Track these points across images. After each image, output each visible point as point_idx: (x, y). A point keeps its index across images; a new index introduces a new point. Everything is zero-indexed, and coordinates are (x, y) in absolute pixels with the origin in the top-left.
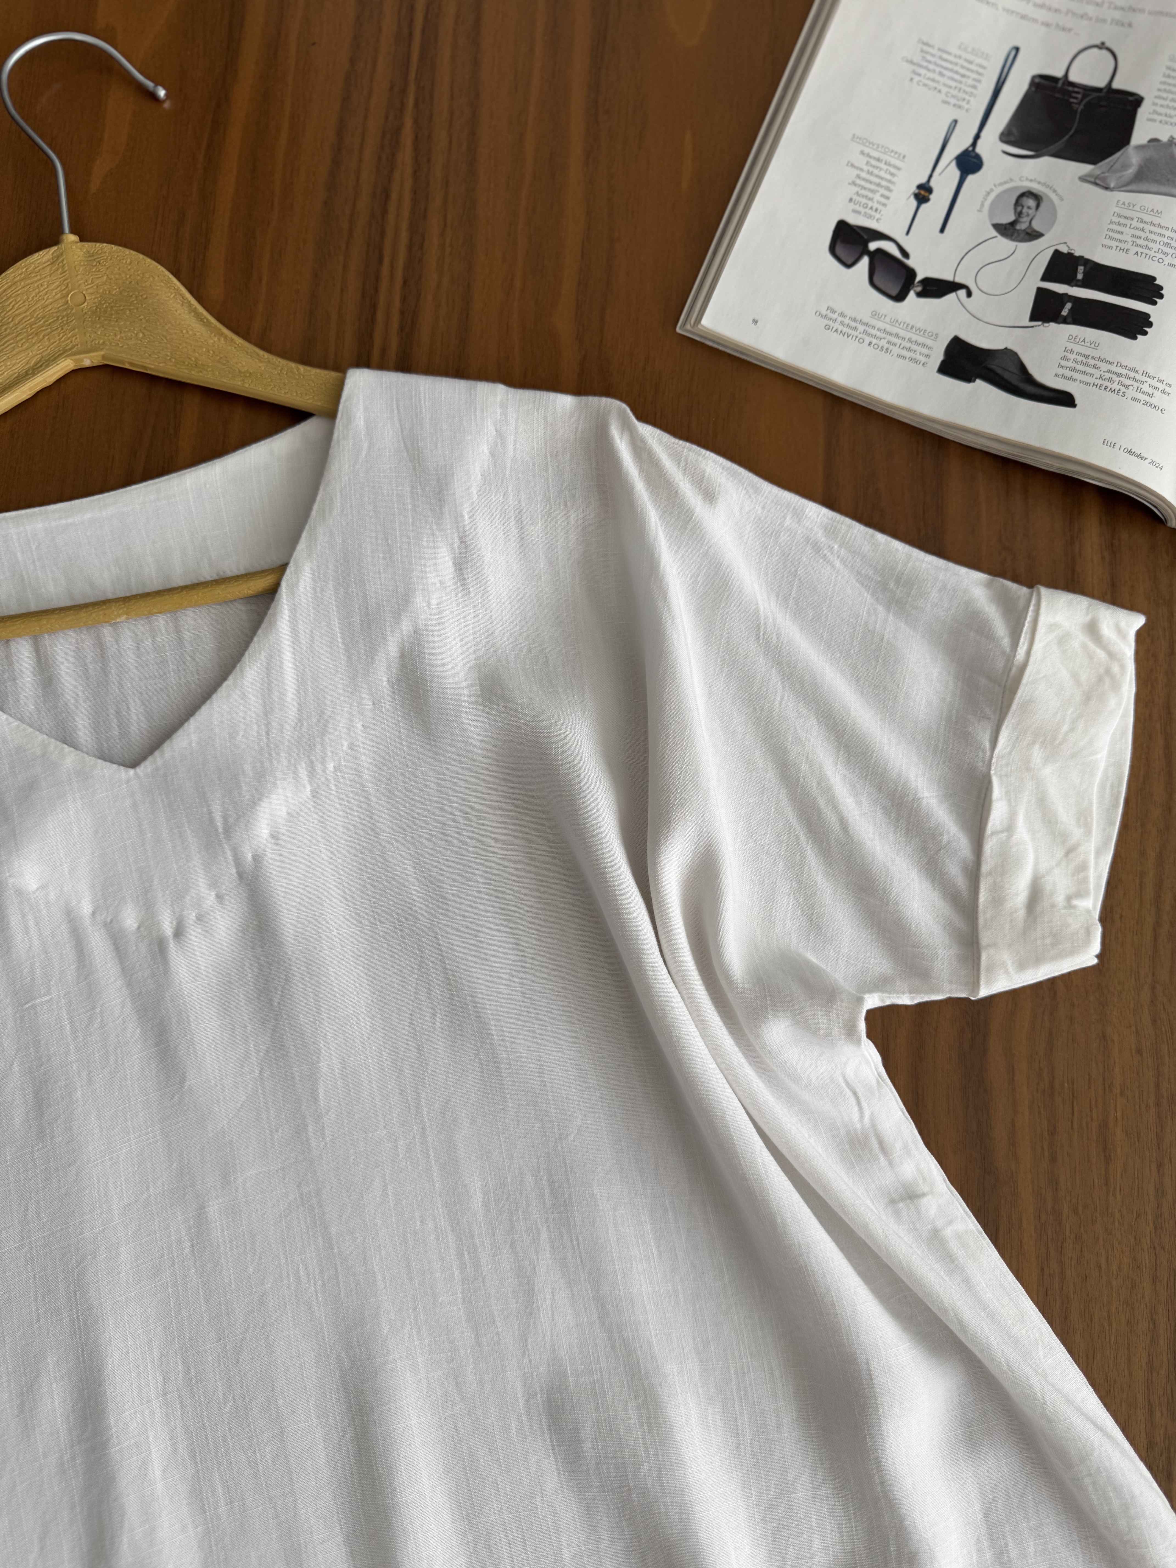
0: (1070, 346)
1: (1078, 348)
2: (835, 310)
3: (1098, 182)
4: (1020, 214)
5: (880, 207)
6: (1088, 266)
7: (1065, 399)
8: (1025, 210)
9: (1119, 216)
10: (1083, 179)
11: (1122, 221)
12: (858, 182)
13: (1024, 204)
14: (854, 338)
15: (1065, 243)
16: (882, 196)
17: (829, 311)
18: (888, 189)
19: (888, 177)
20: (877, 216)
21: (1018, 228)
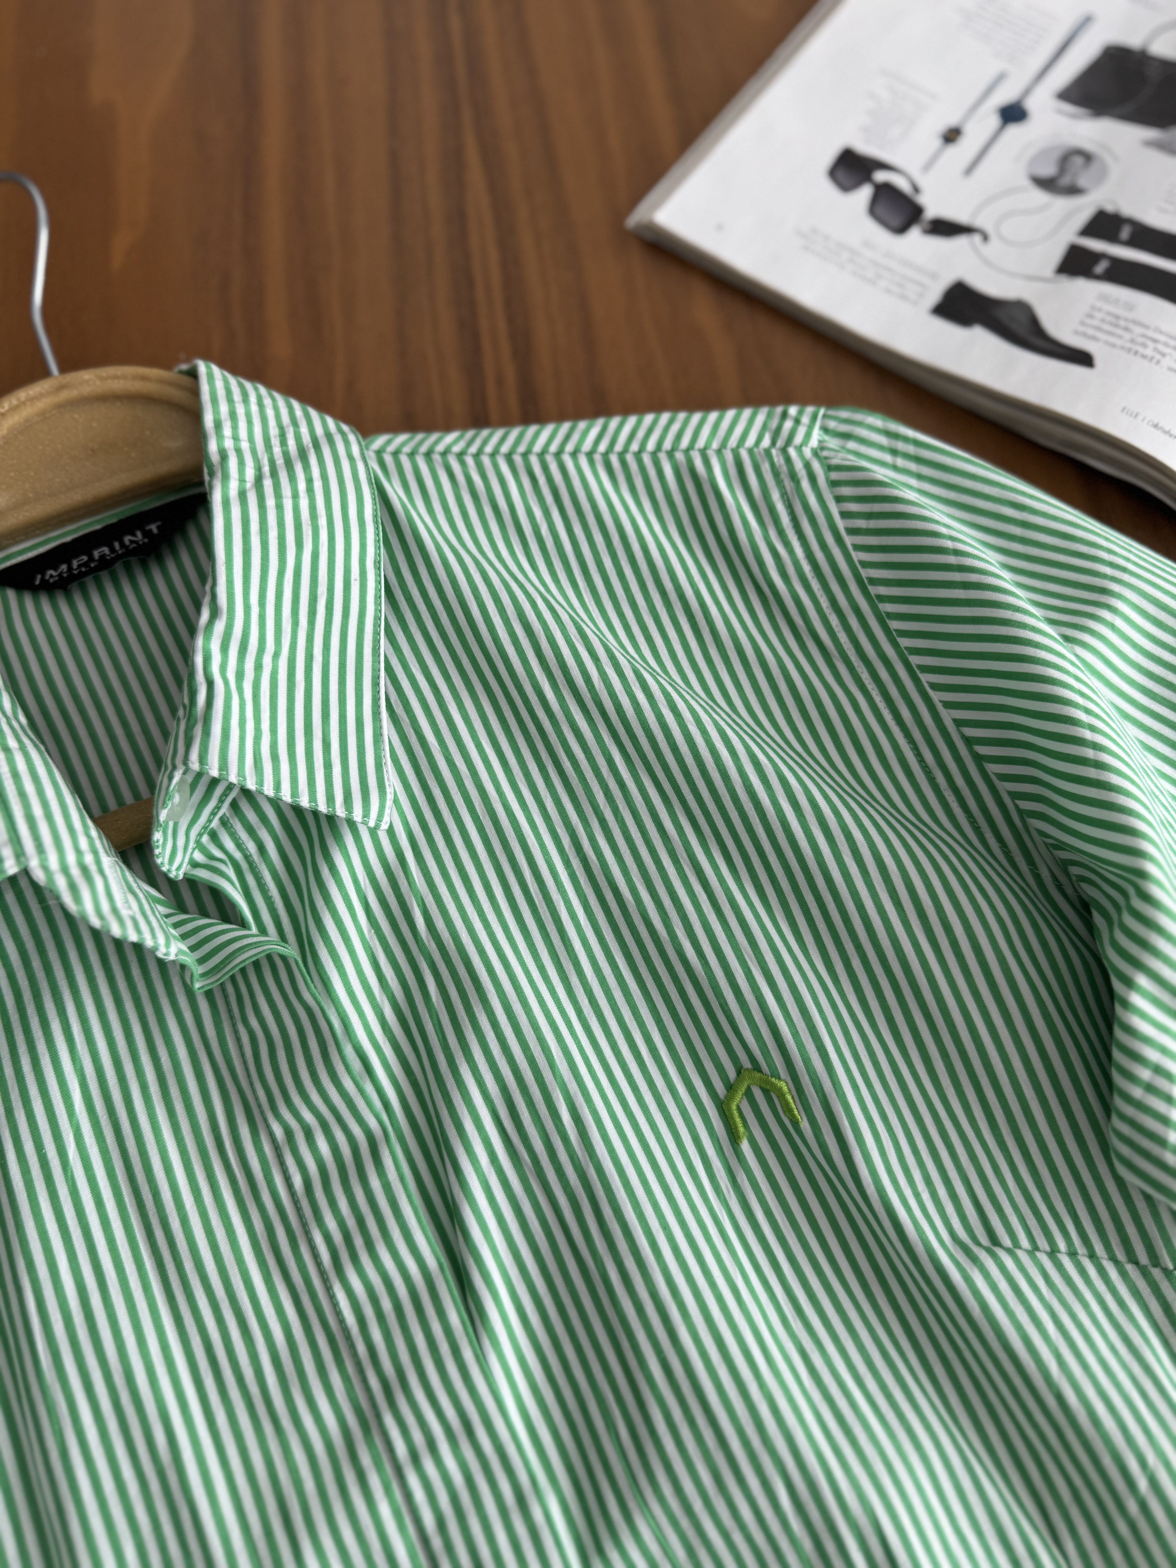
0: (1102, 305)
1: (1109, 308)
2: (819, 232)
3: (1165, 147)
4: (1064, 170)
5: (896, 142)
6: (1137, 228)
7: (1083, 359)
8: (1071, 168)
10: (1147, 143)
13: (1071, 161)
14: (835, 263)
15: (1113, 203)
17: (811, 231)
18: (910, 126)
21: (1060, 182)
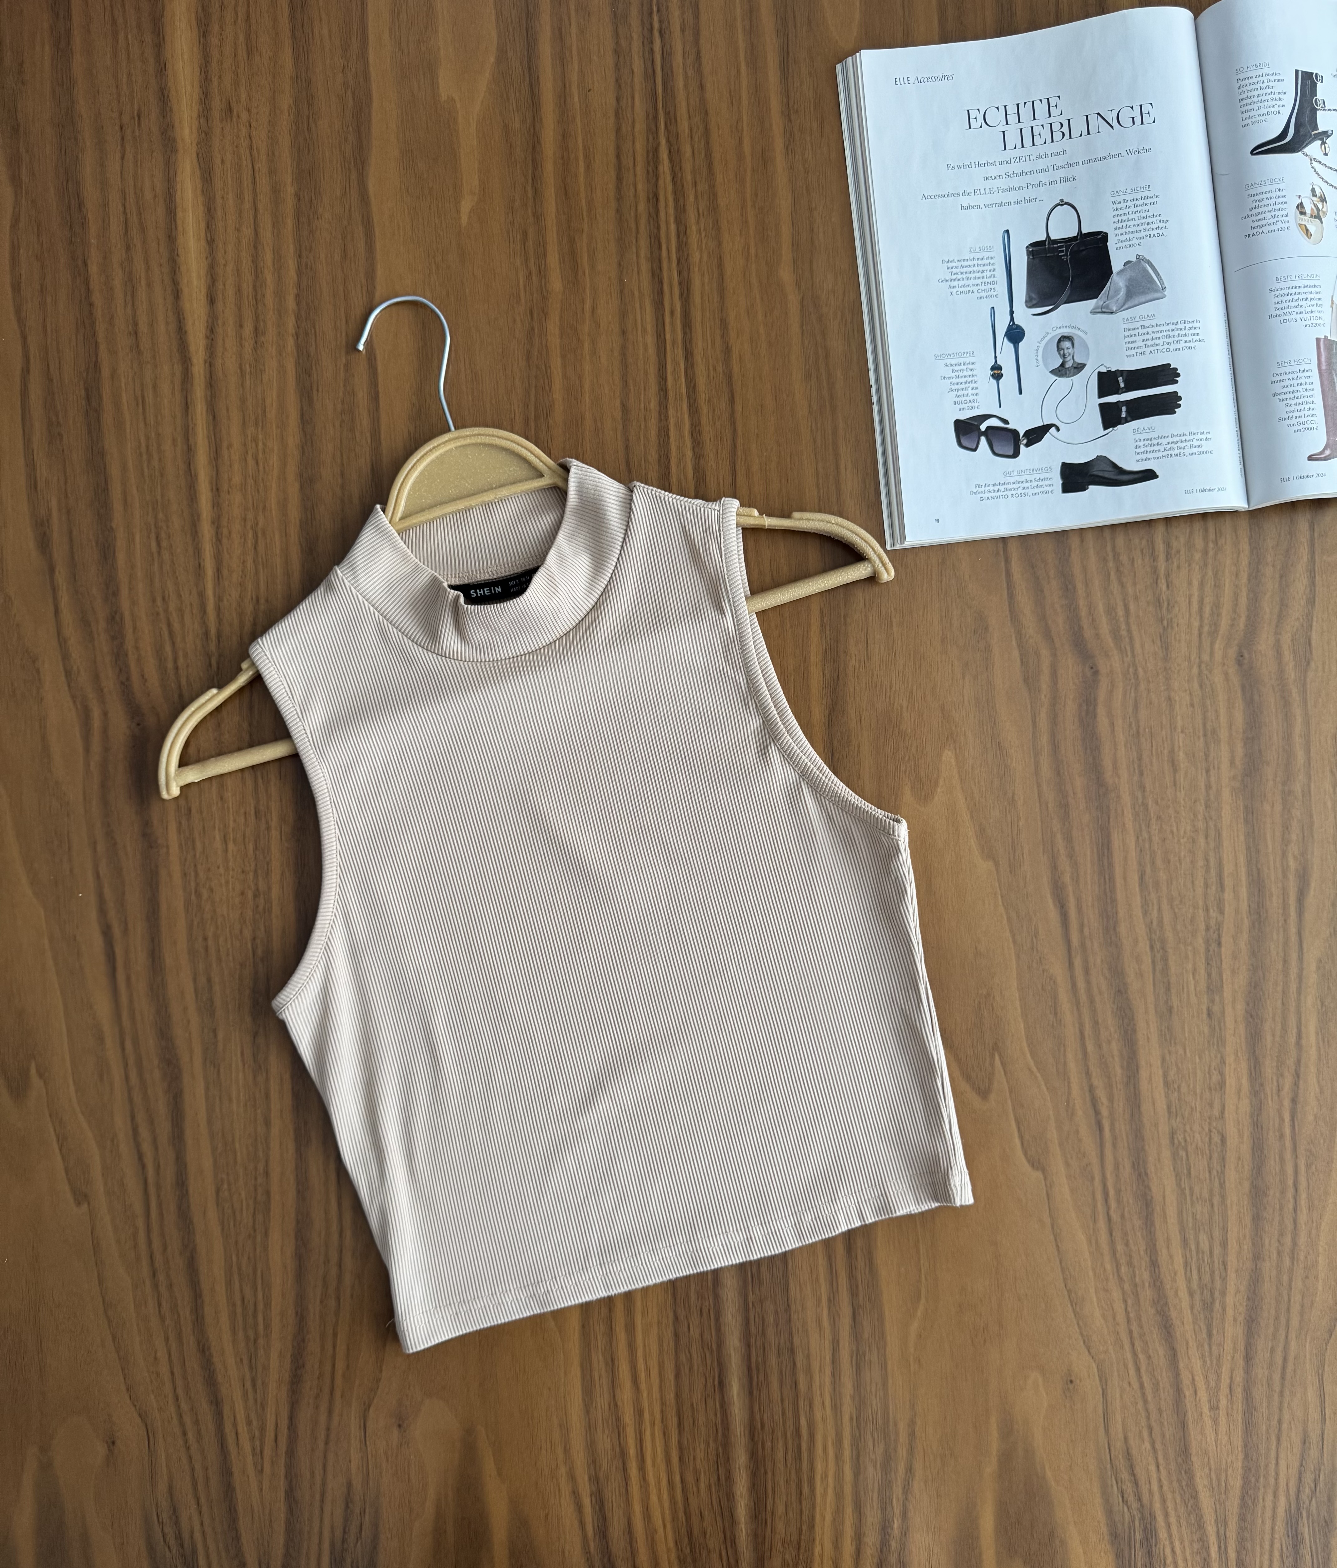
0: (1137, 437)
1: (1142, 436)
2: (981, 484)
3: (1104, 310)
4: (1064, 356)
5: (975, 398)
6: (1125, 375)
8: (1066, 351)
9: (1129, 330)
10: (1094, 312)
11: (1132, 332)
12: (953, 387)
13: (1064, 347)
14: (1001, 497)
15: (1102, 363)
16: (973, 388)
17: (977, 488)
18: (973, 382)
19: (970, 373)
20: (976, 405)
21: (1067, 366)
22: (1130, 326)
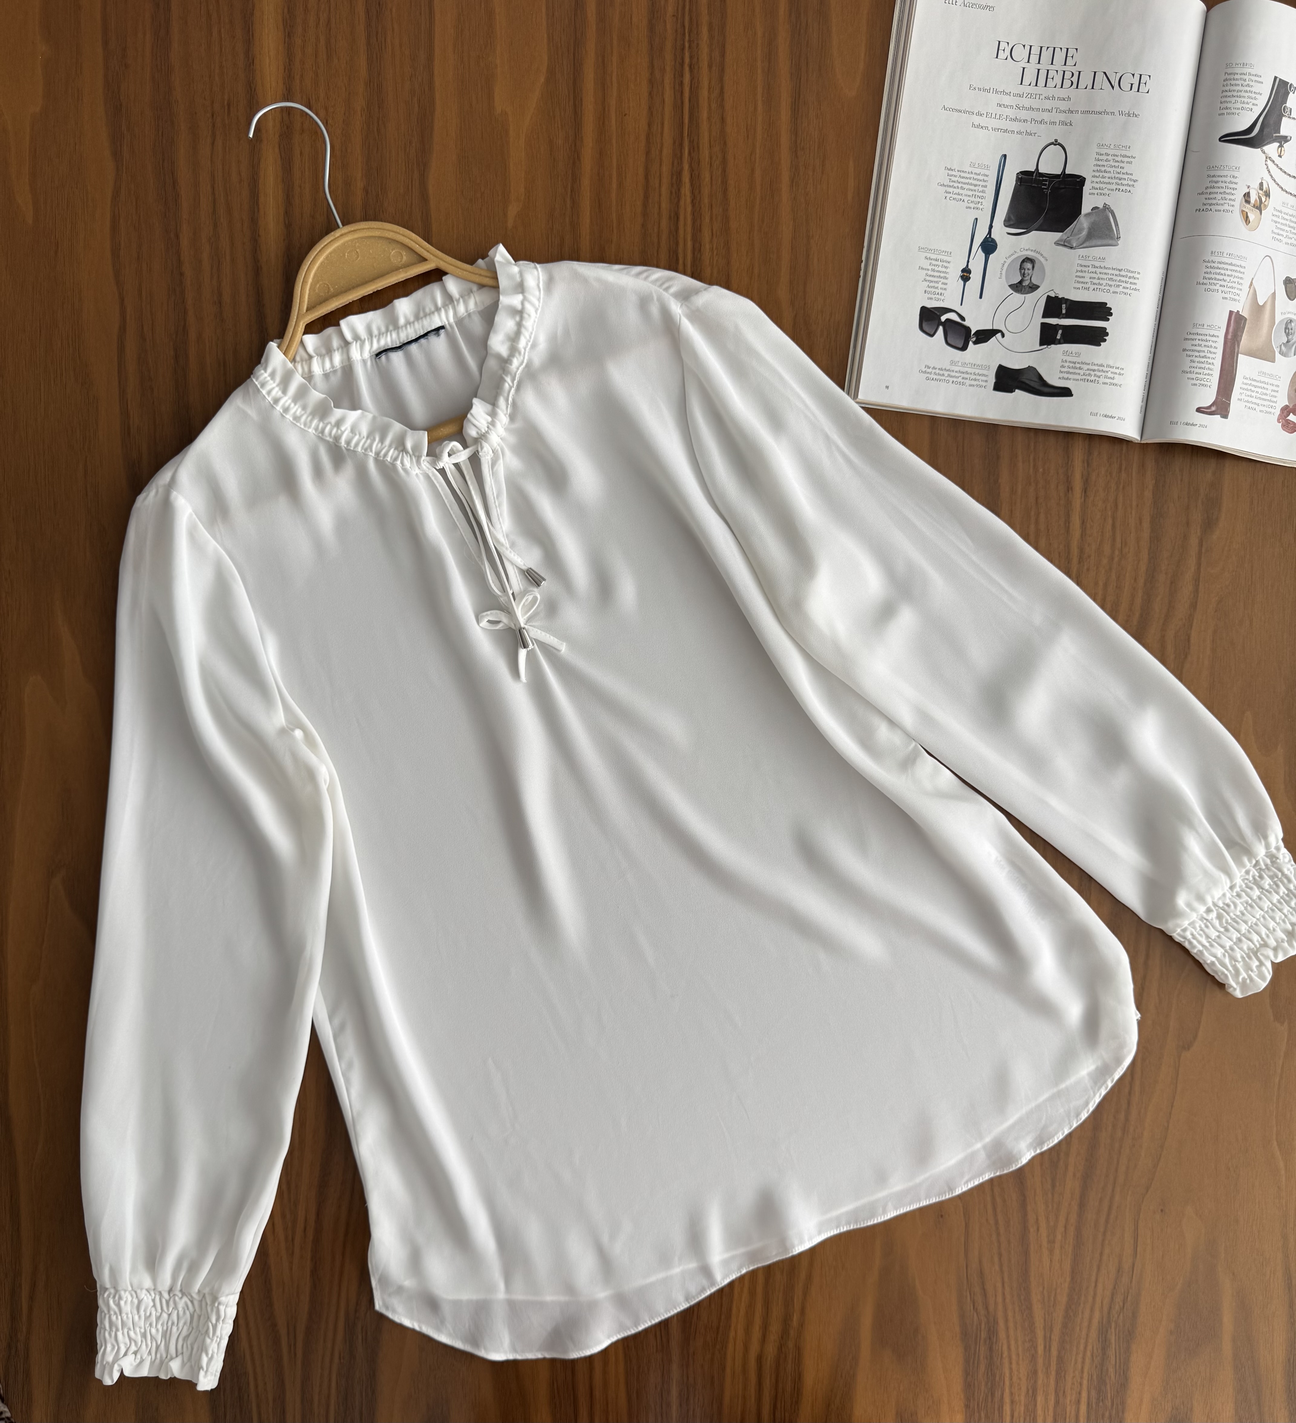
0: (1065, 358)
1: (1069, 359)
2: (930, 366)
3: (1066, 244)
4: (1023, 275)
5: (943, 292)
6: (1068, 303)
7: (1066, 392)
8: (1026, 272)
9: (1081, 266)
10: (1057, 244)
11: (1082, 269)
12: (928, 278)
13: (1025, 267)
14: (943, 381)
15: (1053, 290)
16: (942, 283)
17: (926, 368)
18: (946, 278)
19: (944, 270)
20: (942, 298)
21: (1024, 285)
22: (1084, 263)
